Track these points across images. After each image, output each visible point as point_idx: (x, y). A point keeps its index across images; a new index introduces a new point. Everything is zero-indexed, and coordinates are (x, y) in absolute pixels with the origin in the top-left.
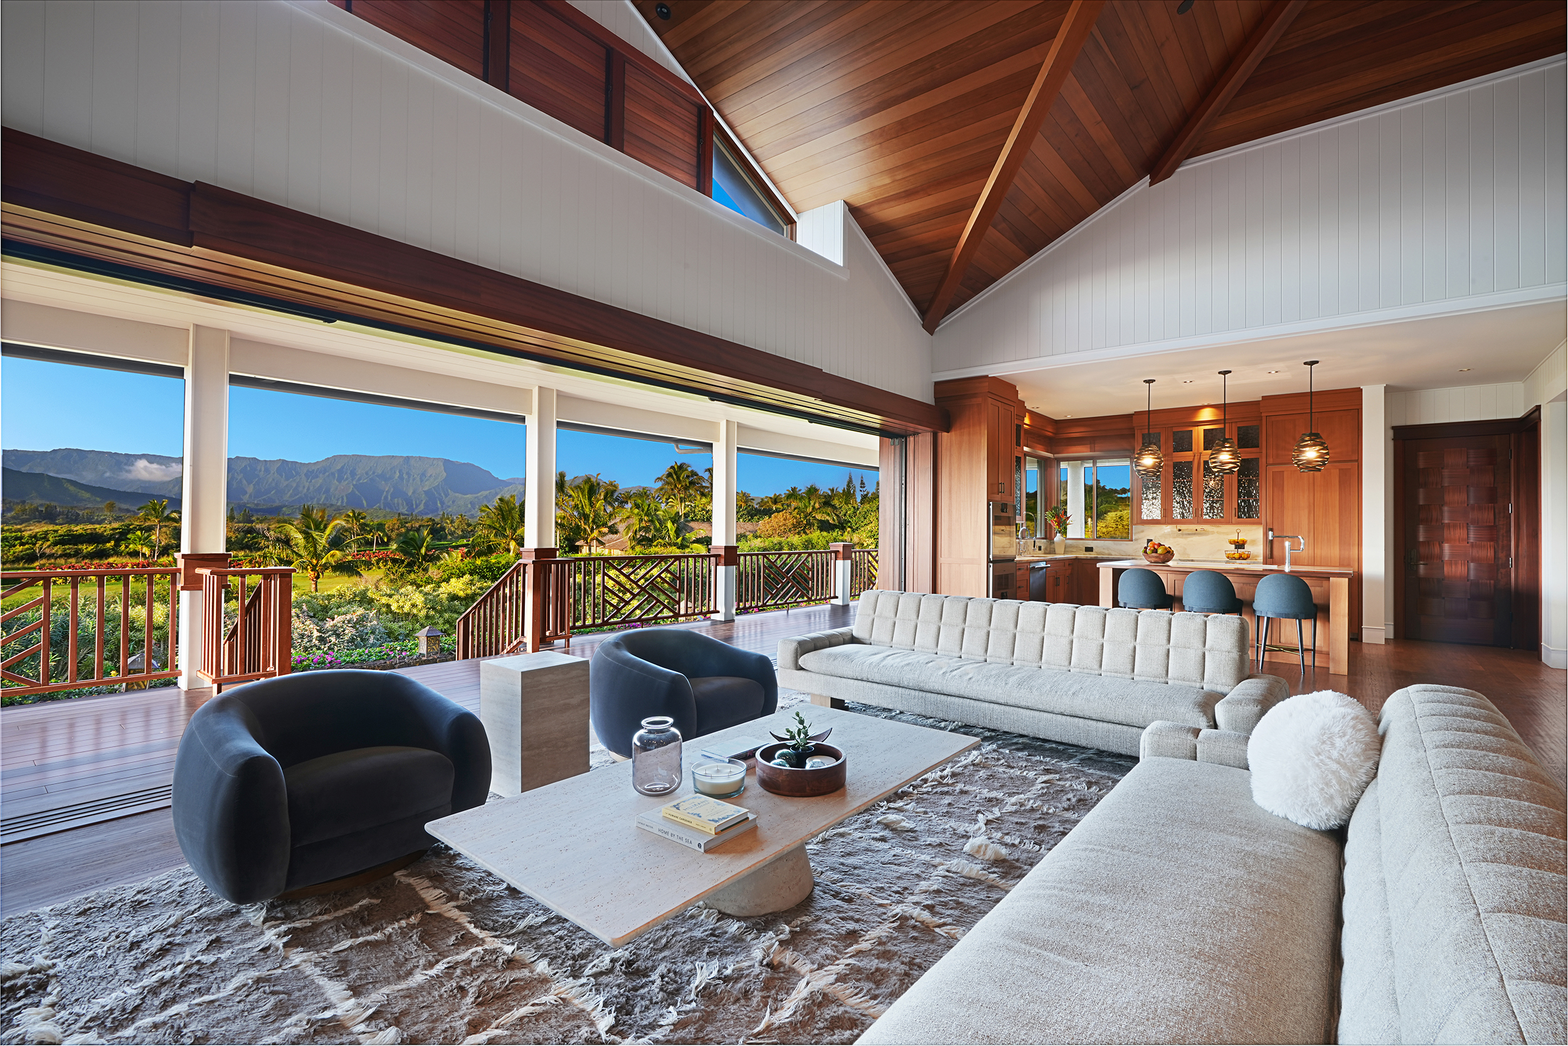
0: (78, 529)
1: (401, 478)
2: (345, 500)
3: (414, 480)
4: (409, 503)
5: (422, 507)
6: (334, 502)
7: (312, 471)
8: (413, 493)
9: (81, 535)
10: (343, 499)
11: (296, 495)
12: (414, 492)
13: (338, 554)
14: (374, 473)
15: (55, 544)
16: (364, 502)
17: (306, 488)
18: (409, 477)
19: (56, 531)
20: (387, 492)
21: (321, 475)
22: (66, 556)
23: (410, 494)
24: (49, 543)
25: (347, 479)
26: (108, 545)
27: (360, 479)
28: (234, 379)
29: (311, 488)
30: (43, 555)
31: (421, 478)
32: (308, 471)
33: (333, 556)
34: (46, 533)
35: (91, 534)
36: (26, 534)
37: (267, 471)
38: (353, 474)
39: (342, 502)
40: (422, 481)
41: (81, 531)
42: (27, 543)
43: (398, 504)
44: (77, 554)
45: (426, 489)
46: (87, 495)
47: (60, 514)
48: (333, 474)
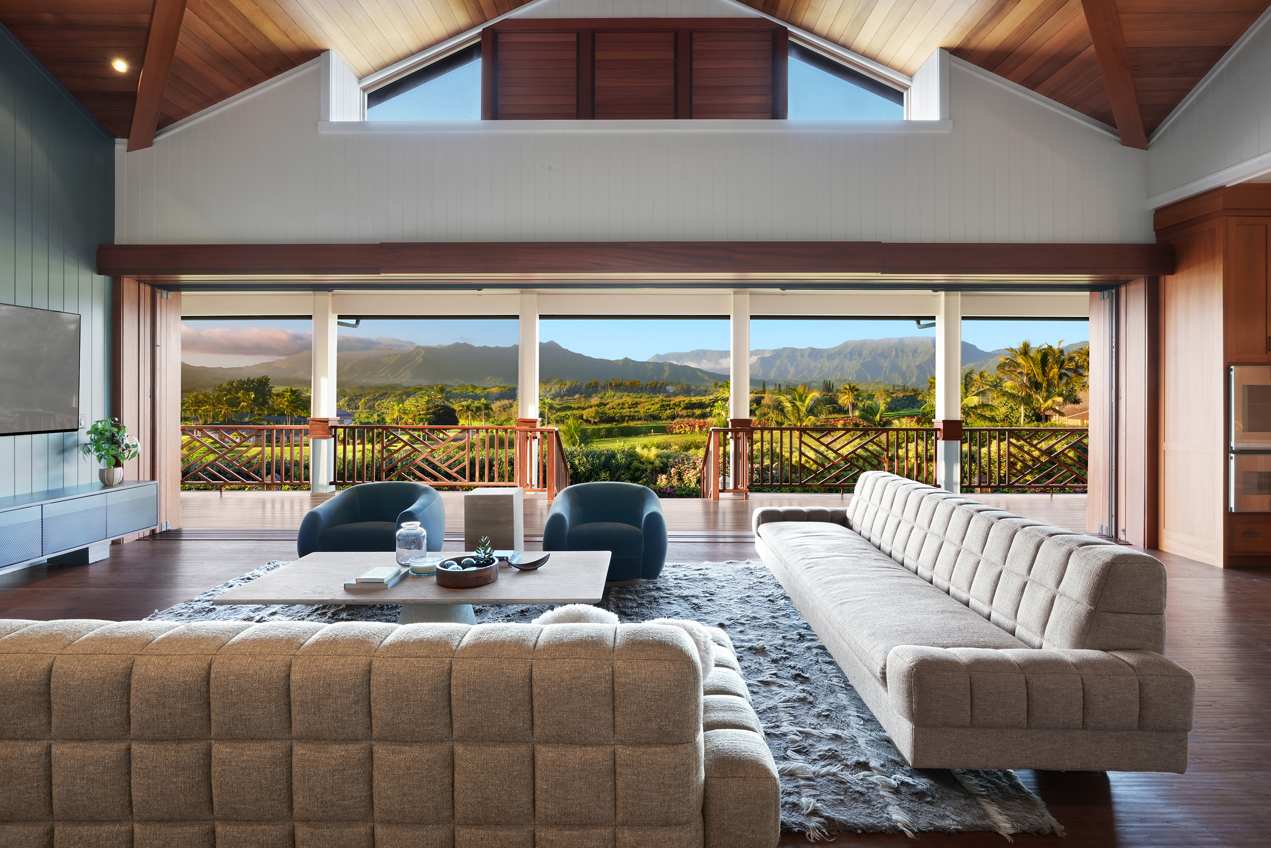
0: (695, 399)
1: (897, 355)
2: (855, 376)
3: (907, 356)
4: (904, 375)
5: (914, 379)
6: (846, 378)
7: (831, 354)
8: (906, 368)
9: (695, 403)
10: (853, 375)
11: (821, 373)
12: (908, 367)
13: (812, 418)
14: (876, 352)
15: (684, 409)
16: (869, 377)
17: (827, 368)
18: (903, 354)
19: (684, 401)
20: (886, 368)
21: (837, 357)
22: (688, 416)
23: (904, 368)
24: (680, 408)
25: (856, 359)
26: (707, 410)
27: (865, 359)
28: (541, 317)
29: (831, 367)
30: (678, 416)
31: (913, 355)
32: (829, 354)
33: (809, 420)
34: (680, 402)
35: (700, 403)
36: (672, 403)
37: (802, 356)
38: (860, 354)
39: (852, 378)
40: (914, 357)
41: (695, 401)
42: (672, 408)
43: (895, 377)
44: (693, 415)
45: (917, 363)
46: (707, 378)
47: (693, 390)
48: (846, 356)
